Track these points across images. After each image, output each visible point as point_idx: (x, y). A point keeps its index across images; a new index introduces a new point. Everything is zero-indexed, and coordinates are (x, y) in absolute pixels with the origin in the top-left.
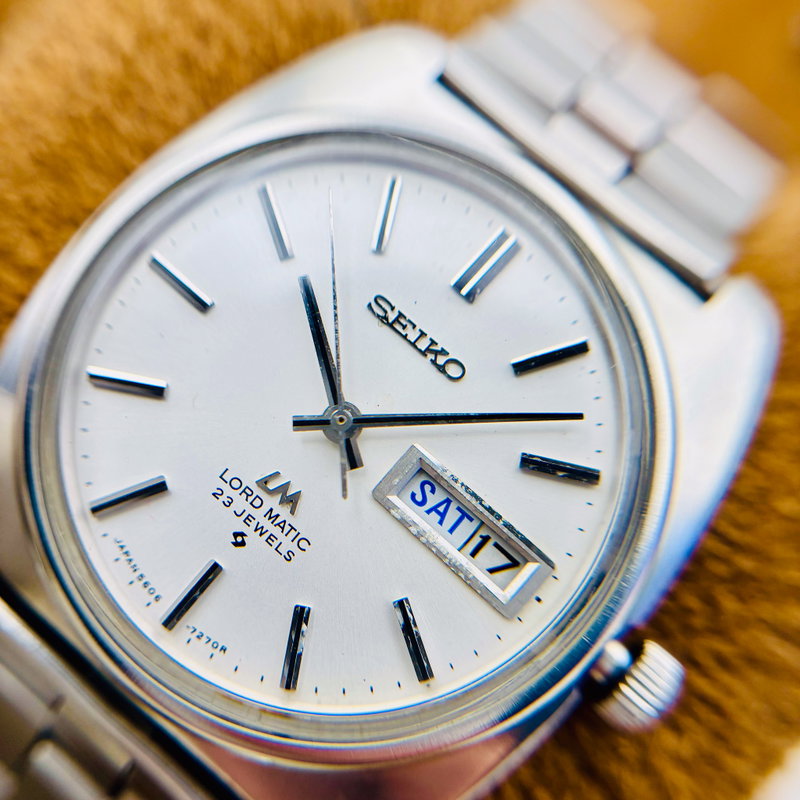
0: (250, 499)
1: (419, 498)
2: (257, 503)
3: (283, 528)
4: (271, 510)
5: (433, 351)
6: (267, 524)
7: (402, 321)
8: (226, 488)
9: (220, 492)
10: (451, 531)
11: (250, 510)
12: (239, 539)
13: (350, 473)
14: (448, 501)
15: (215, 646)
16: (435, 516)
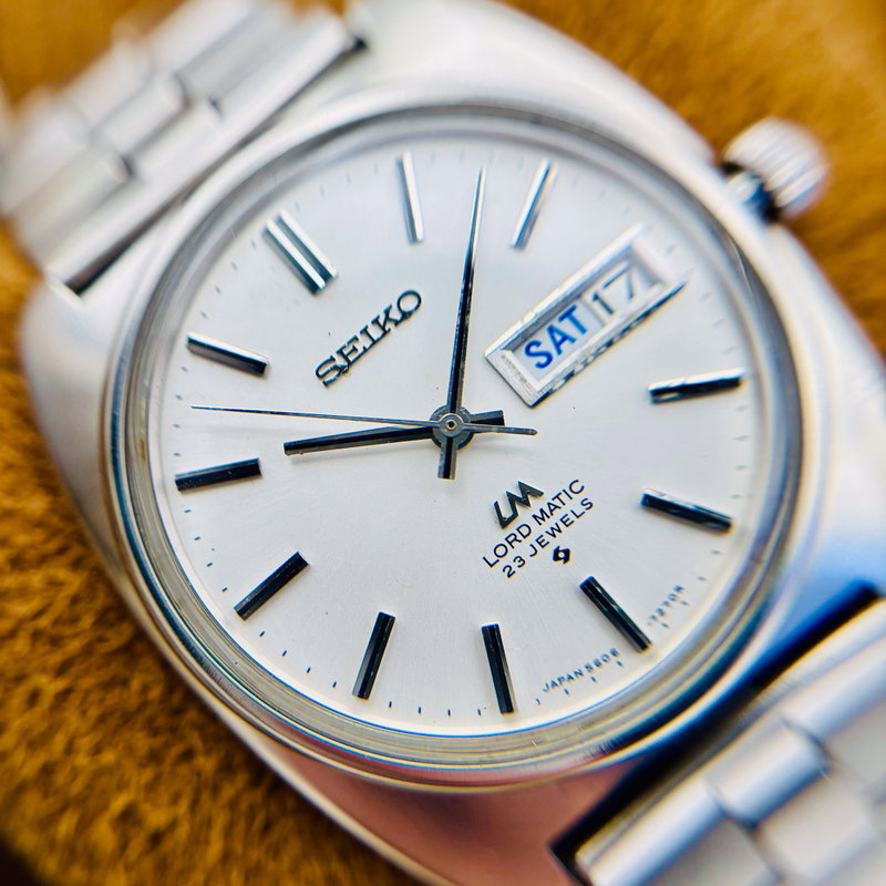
0: (519, 537)
1: (543, 360)
2: (525, 531)
3: (556, 507)
4: (535, 517)
6: (549, 523)
7: (346, 351)
8: (503, 562)
9: (508, 569)
10: (583, 330)
11: (532, 539)
12: (561, 555)
13: (508, 423)
14: (551, 330)
15: (673, 598)
16: (565, 346)
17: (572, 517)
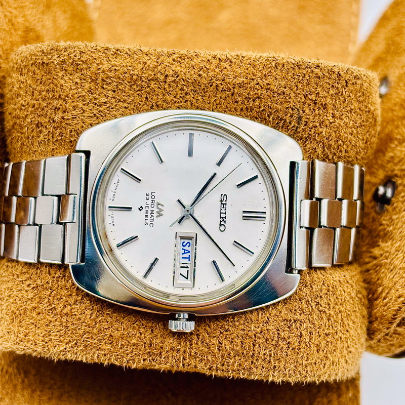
0: (152, 204)
1: (184, 244)
2: (153, 206)
3: (151, 217)
4: (153, 211)
5: (223, 219)
6: (149, 212)
7: (225, 205)
9: (148, 195)
10: (183, 258)
11: (149, 206)
12: (141, 209)
13: (177, 223)
14: (189, 252)
15: (113, 222)
16: (183, 252)
17: (146, 218)
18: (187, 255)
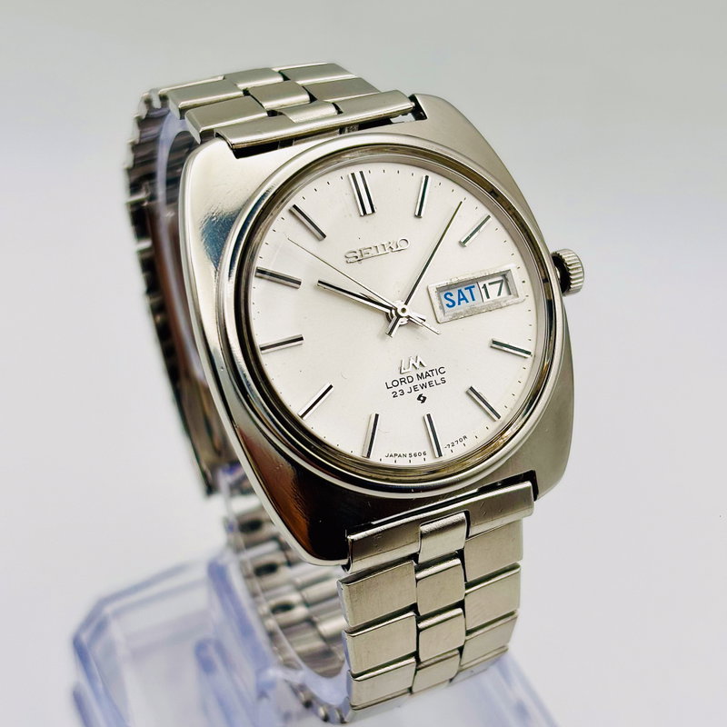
0: (406, 381)
2: (410, 379)
3: (429, 375)
4: (417, 375)
6: (423, 381)
8: (394, 389)
9: (395, 393)
10: (473, 299)
11: (412, 385)
12: (422, 398)
14: (460, 291)
15: (461, 441)
16: (463, 302)
17: (434, 383)
18: (467, 293)
